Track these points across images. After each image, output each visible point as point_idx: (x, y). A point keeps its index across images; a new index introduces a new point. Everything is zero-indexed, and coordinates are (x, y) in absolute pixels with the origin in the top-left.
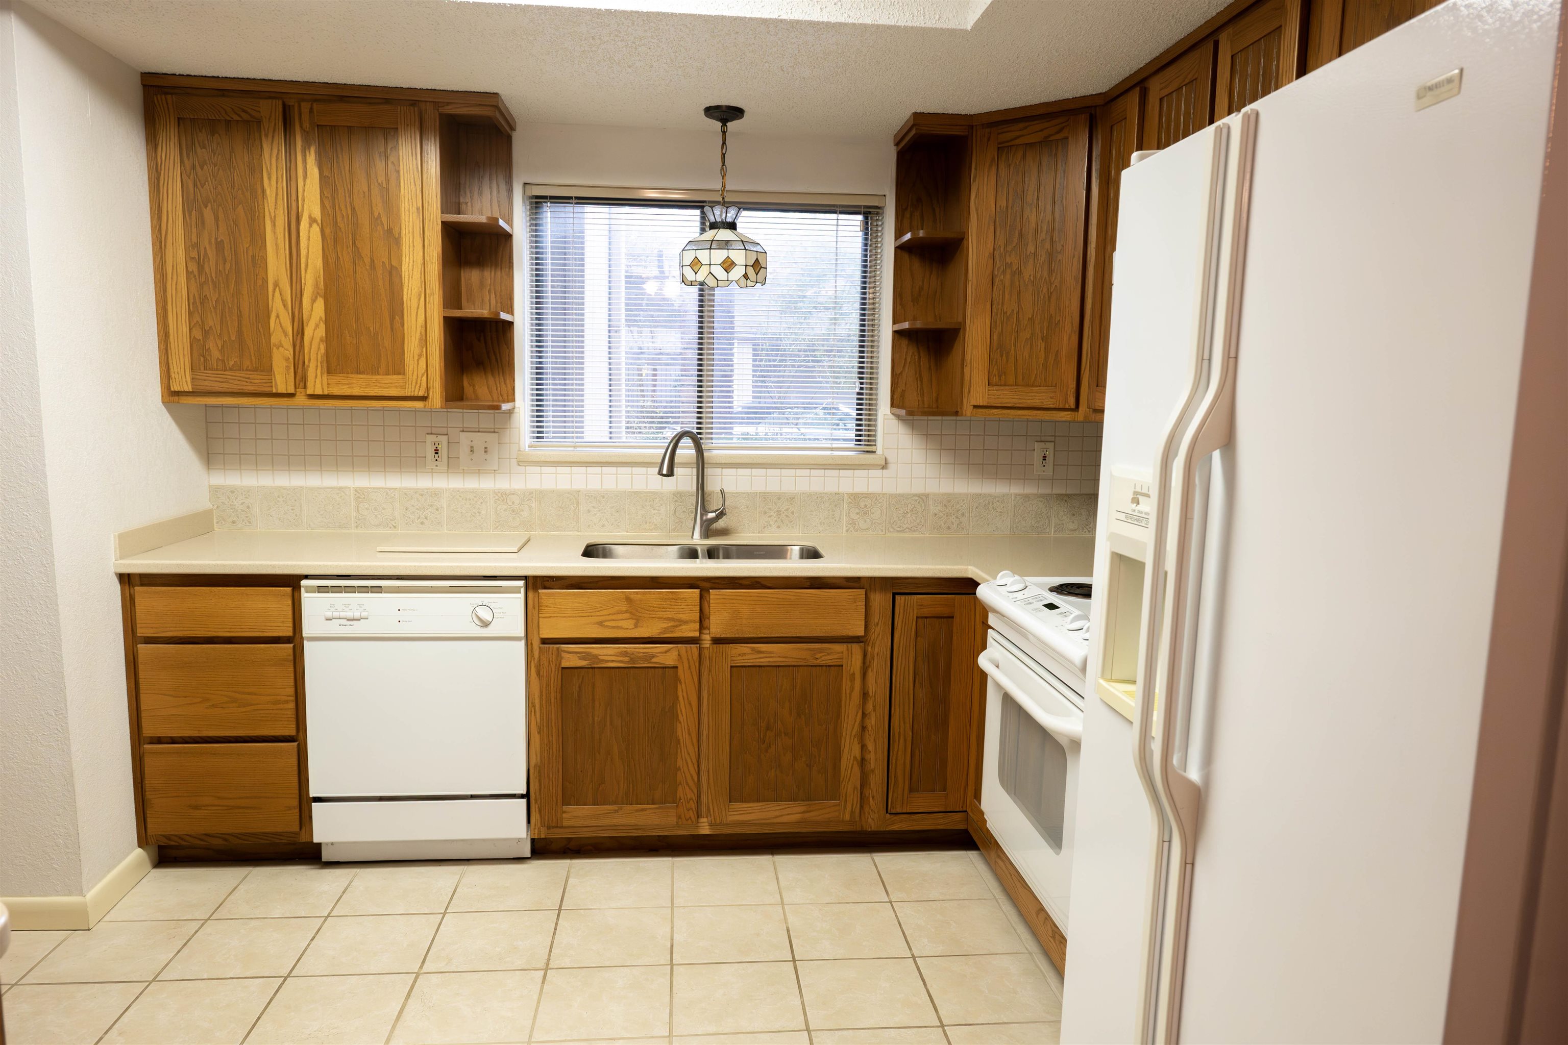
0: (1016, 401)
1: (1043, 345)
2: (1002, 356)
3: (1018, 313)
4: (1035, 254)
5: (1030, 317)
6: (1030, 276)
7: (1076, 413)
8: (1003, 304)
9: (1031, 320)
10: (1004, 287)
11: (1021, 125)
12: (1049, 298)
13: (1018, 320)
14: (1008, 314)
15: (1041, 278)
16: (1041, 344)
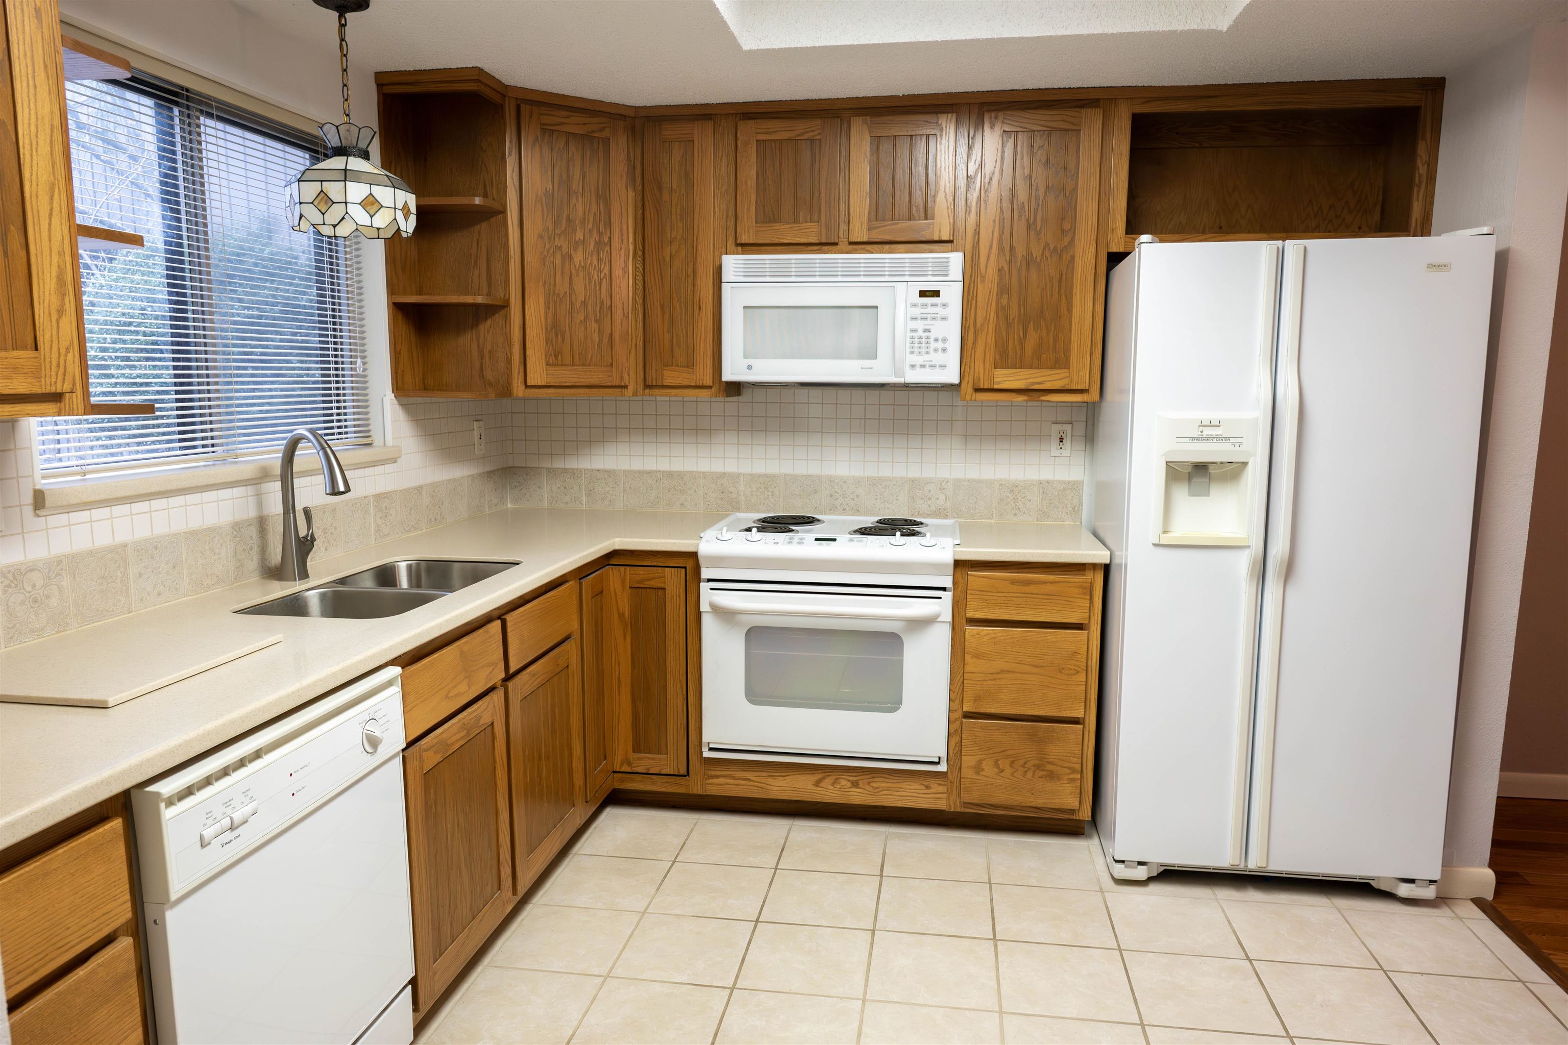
0: (576, 380)
1: (596, 328)
2: (557, 336)
3: (570, 295)
4: (584, 241)
5: (583, 300)
6: (580, 261)
7: (626, 390)
8: (555, 285)
9: (584, 303)
10: (555, 269)
11: (565, 113)
12: (600, 284)
13: (572, 304)
14: (561, 296)
15: (591, 264)
16: (595, 326)
